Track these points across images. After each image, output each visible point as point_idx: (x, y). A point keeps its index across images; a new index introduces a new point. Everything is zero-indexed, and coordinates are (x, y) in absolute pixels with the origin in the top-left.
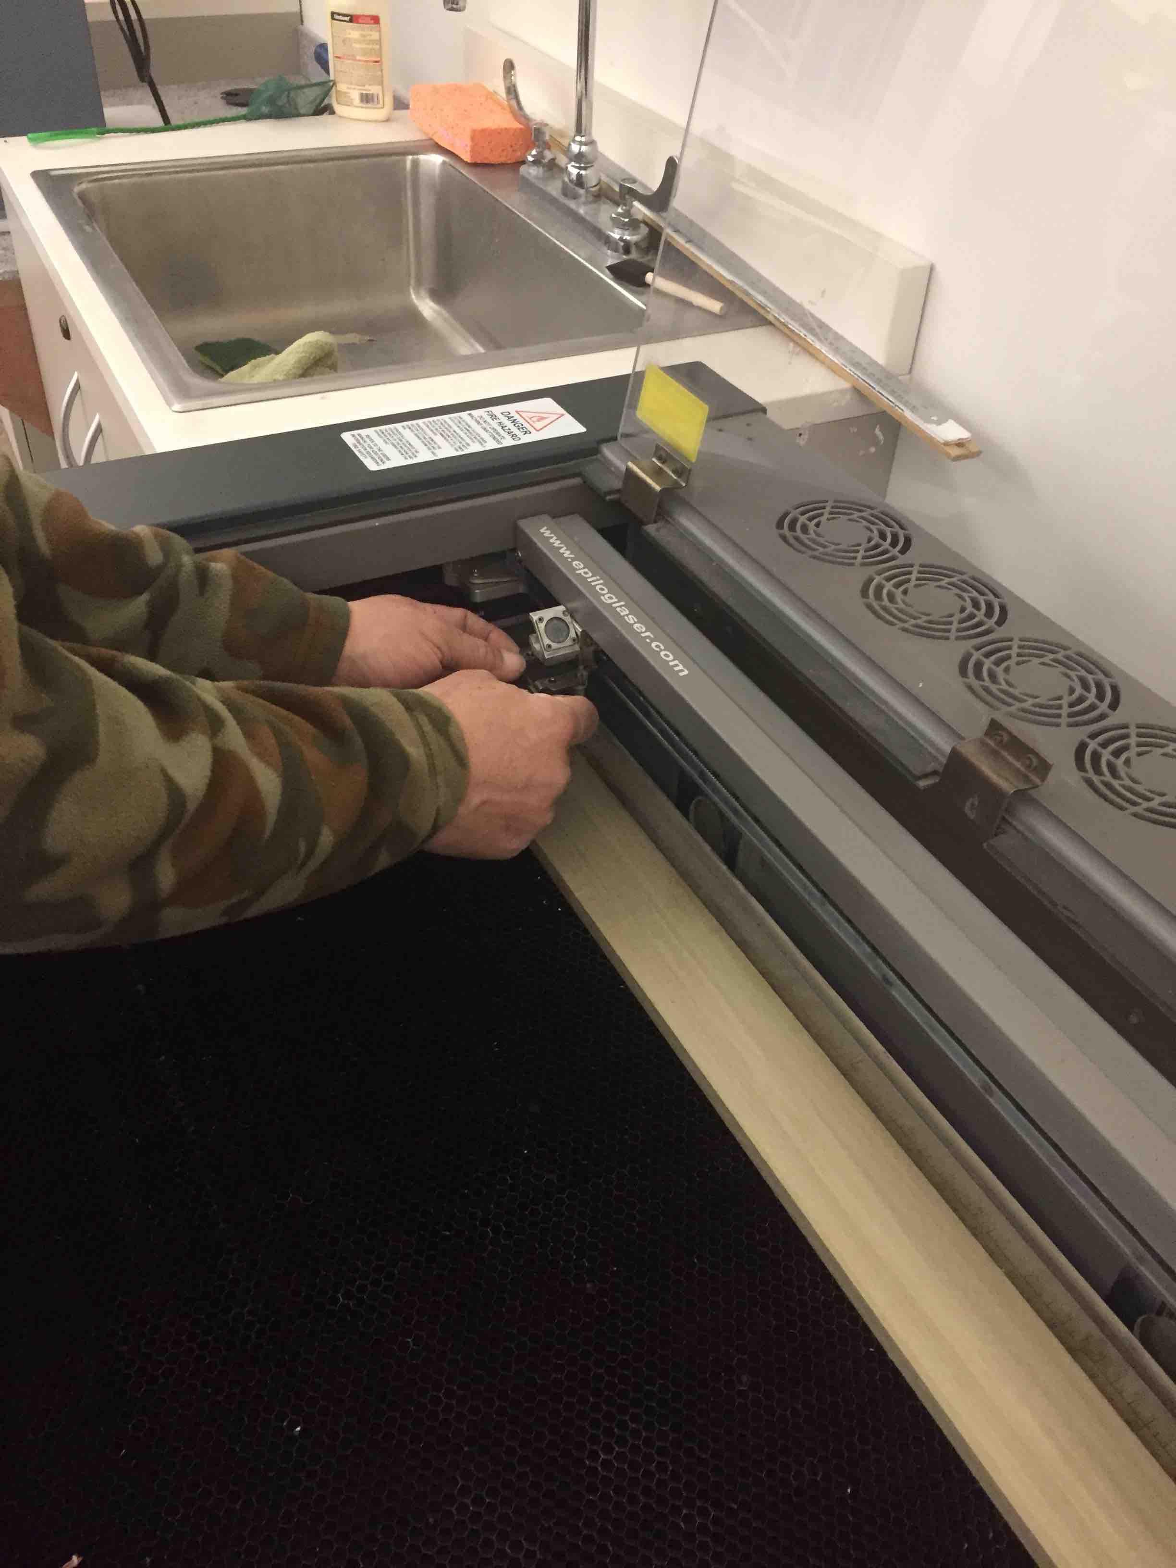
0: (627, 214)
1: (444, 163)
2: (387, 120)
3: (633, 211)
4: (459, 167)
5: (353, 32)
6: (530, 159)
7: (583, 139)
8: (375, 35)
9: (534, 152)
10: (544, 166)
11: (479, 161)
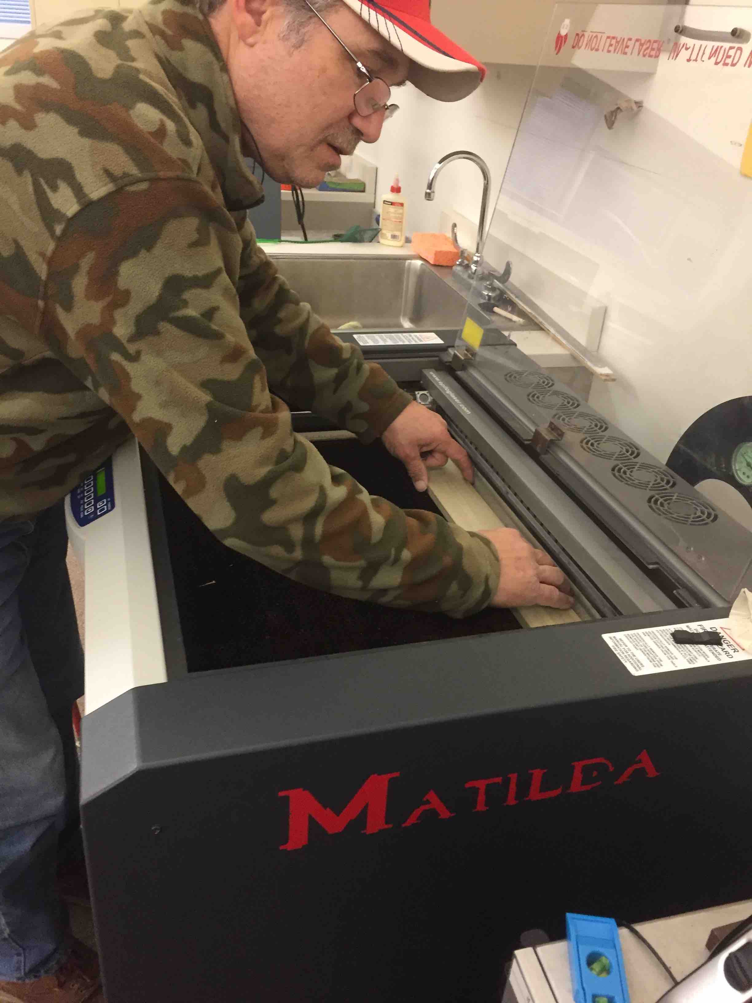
0: (491, 285)
1: (422, 264)
2: (402, 247)
3: (494, 283)
4: (428, 265)
5: (392, 209)
6: (458, 263)
7: (479, 255)
8: (401, 211)
9: (460, 260)
10: (463, 266)
11: (437, 264)
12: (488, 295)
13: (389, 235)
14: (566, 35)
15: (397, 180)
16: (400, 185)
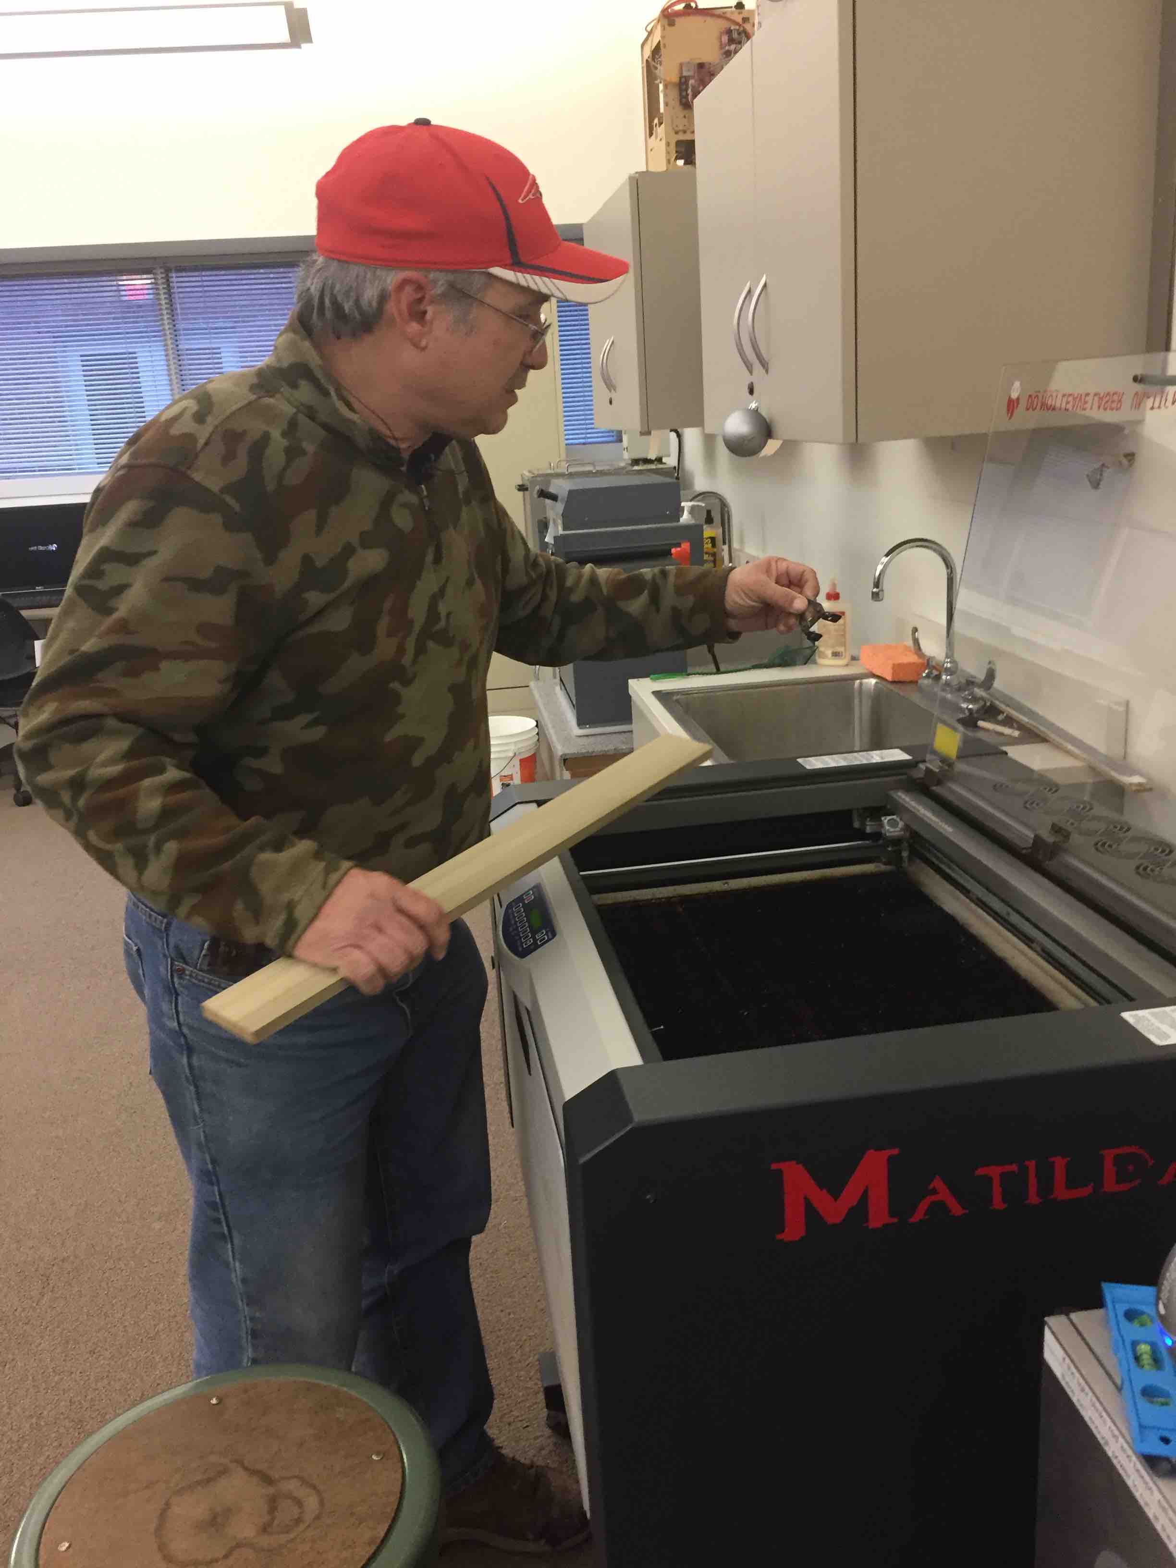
0: (971, 695)
1: (876, 683)
2: (847, 665)
3: (974, 693)
4: (885, 683)
6: (924, 675)
7: (951, 661)
9: (927, 671)
10: (932, 678)
11: (896, 680)
12: (967, 708)
13: (829, 652)
14: (1018, 399)
15: (834, 585)
16: (838, 591)
